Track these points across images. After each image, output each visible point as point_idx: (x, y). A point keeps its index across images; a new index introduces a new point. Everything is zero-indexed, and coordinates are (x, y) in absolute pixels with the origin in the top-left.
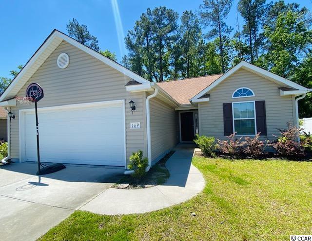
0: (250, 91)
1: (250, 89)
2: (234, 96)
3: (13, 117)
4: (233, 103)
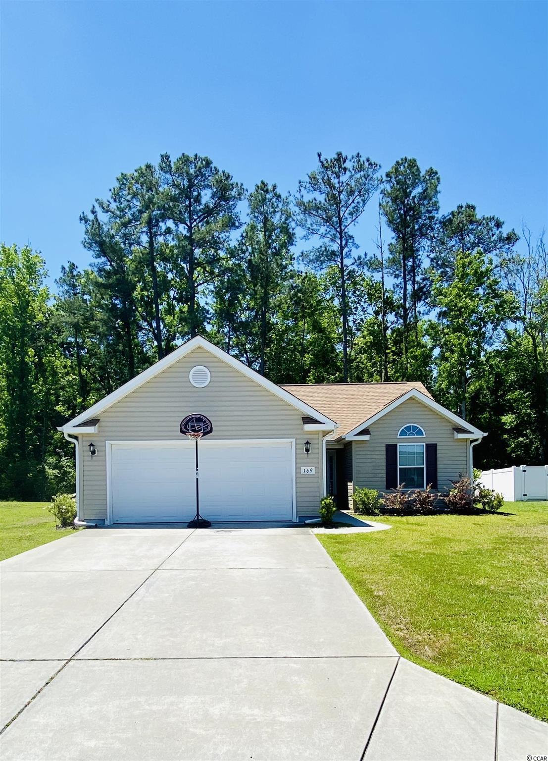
0: (420, 429)
1: (420, 427)
2: (400, 436)
3: (93, 452)
4: (398, 445)
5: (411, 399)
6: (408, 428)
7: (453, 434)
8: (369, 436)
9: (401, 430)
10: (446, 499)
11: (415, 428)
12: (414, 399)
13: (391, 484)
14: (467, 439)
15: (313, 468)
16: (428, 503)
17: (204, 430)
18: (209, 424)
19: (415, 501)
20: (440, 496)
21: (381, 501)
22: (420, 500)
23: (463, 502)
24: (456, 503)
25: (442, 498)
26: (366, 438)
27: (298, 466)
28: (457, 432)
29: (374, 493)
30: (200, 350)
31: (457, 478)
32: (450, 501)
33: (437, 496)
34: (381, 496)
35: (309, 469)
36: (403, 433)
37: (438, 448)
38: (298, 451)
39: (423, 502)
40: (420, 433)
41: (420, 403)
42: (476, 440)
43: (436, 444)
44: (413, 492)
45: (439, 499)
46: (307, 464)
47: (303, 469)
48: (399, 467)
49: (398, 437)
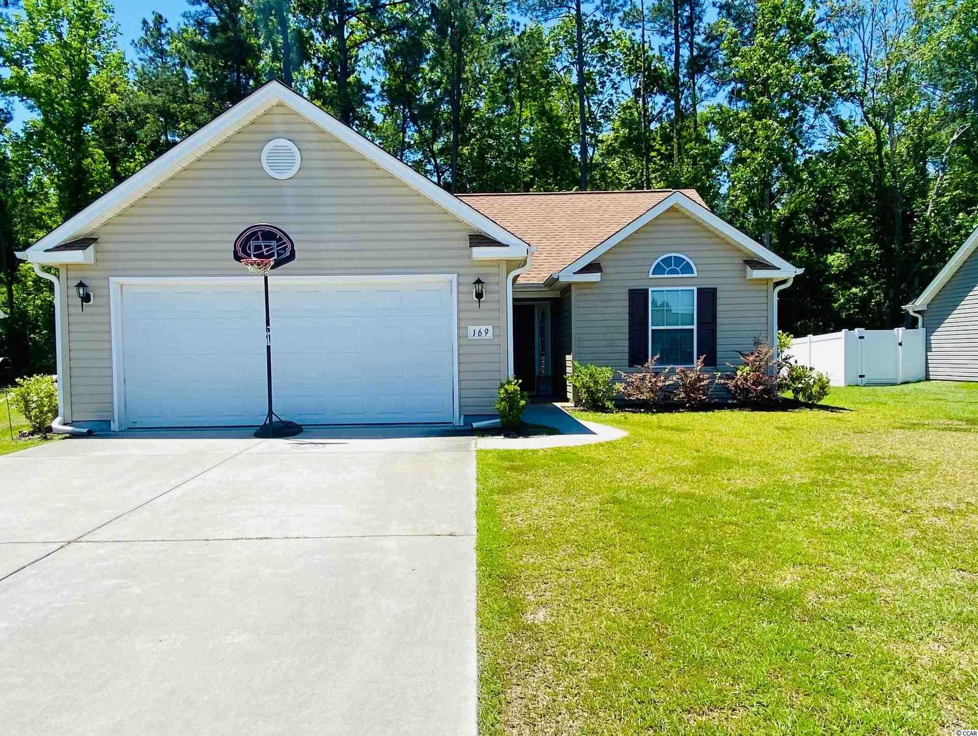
0: (688, 262)
1: (687, 259)
2: (653, 274)
3: (86, 298)
4: (650, 290)
5: (672, 209)
6: (667, 261)
7: (745, 271)
8: (599, 274)
9: (656, 263)
10: (731, 384)
11: (679, 260)
12: (677, 211)
13: (637, 357)
14: (768, 280)
15: (490, 328)
16: (698, 389)
17: (279, 255)
18: (289, 245)
19: (675, 386)
20: (720, 378)
21: (619, 386)
22: (684, 385)
23: (760, 388)
24: (748, 391)
25: (723, 381)
26: (595, 277)
27: (463, 324)
28: (750, 267)
29: (606, 373)
30: (281, 110)
31: (749, 347)
32: (736, 386)
33: (714, 377)
34: (617, 379)
35: (483, 328)
36: (658, 270)
37: (719, 294)
38: (464, 297)
39: (692, 388)
40: (688, 269)
41: (688, 218)
42: (784, 282)
43: (715, 289)
44: (673, 371)
45: (717, 384)
46: (477, 321)
47: (471, 329)
48: (651, 328)
49: (651, 276)
